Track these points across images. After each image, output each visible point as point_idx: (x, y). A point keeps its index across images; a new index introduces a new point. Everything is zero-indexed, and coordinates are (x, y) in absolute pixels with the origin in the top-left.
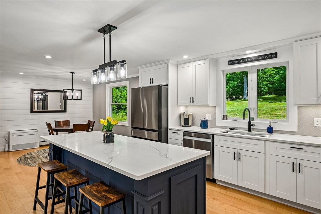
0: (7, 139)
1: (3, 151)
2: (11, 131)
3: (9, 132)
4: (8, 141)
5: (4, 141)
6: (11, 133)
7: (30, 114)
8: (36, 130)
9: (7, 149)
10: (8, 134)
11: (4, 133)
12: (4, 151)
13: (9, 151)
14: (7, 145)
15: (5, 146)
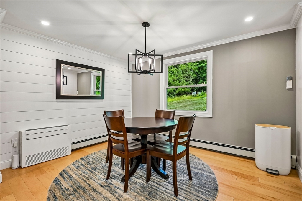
0: (16, 145)
1: (8, 167)
2: (23, 131)
3: (20, 133)
4: (17, 149)
5: (11, 149)
6: (24, 134)
7: (56, 100)
8: (66, 127)
9: (16, 165)
10: (17, 136)
11: (11, 135)
12: (11, 168)
13: (20, 167)
14: (16, 157)
15: (12, 157)
